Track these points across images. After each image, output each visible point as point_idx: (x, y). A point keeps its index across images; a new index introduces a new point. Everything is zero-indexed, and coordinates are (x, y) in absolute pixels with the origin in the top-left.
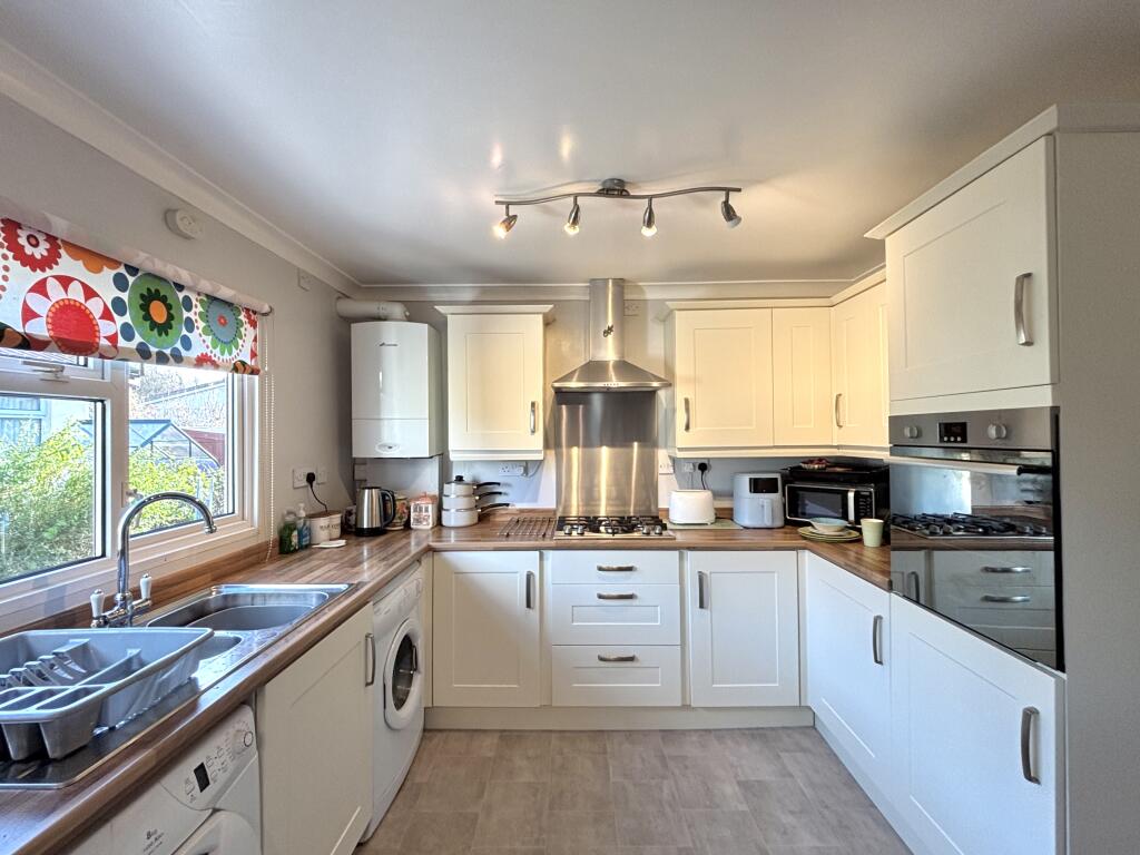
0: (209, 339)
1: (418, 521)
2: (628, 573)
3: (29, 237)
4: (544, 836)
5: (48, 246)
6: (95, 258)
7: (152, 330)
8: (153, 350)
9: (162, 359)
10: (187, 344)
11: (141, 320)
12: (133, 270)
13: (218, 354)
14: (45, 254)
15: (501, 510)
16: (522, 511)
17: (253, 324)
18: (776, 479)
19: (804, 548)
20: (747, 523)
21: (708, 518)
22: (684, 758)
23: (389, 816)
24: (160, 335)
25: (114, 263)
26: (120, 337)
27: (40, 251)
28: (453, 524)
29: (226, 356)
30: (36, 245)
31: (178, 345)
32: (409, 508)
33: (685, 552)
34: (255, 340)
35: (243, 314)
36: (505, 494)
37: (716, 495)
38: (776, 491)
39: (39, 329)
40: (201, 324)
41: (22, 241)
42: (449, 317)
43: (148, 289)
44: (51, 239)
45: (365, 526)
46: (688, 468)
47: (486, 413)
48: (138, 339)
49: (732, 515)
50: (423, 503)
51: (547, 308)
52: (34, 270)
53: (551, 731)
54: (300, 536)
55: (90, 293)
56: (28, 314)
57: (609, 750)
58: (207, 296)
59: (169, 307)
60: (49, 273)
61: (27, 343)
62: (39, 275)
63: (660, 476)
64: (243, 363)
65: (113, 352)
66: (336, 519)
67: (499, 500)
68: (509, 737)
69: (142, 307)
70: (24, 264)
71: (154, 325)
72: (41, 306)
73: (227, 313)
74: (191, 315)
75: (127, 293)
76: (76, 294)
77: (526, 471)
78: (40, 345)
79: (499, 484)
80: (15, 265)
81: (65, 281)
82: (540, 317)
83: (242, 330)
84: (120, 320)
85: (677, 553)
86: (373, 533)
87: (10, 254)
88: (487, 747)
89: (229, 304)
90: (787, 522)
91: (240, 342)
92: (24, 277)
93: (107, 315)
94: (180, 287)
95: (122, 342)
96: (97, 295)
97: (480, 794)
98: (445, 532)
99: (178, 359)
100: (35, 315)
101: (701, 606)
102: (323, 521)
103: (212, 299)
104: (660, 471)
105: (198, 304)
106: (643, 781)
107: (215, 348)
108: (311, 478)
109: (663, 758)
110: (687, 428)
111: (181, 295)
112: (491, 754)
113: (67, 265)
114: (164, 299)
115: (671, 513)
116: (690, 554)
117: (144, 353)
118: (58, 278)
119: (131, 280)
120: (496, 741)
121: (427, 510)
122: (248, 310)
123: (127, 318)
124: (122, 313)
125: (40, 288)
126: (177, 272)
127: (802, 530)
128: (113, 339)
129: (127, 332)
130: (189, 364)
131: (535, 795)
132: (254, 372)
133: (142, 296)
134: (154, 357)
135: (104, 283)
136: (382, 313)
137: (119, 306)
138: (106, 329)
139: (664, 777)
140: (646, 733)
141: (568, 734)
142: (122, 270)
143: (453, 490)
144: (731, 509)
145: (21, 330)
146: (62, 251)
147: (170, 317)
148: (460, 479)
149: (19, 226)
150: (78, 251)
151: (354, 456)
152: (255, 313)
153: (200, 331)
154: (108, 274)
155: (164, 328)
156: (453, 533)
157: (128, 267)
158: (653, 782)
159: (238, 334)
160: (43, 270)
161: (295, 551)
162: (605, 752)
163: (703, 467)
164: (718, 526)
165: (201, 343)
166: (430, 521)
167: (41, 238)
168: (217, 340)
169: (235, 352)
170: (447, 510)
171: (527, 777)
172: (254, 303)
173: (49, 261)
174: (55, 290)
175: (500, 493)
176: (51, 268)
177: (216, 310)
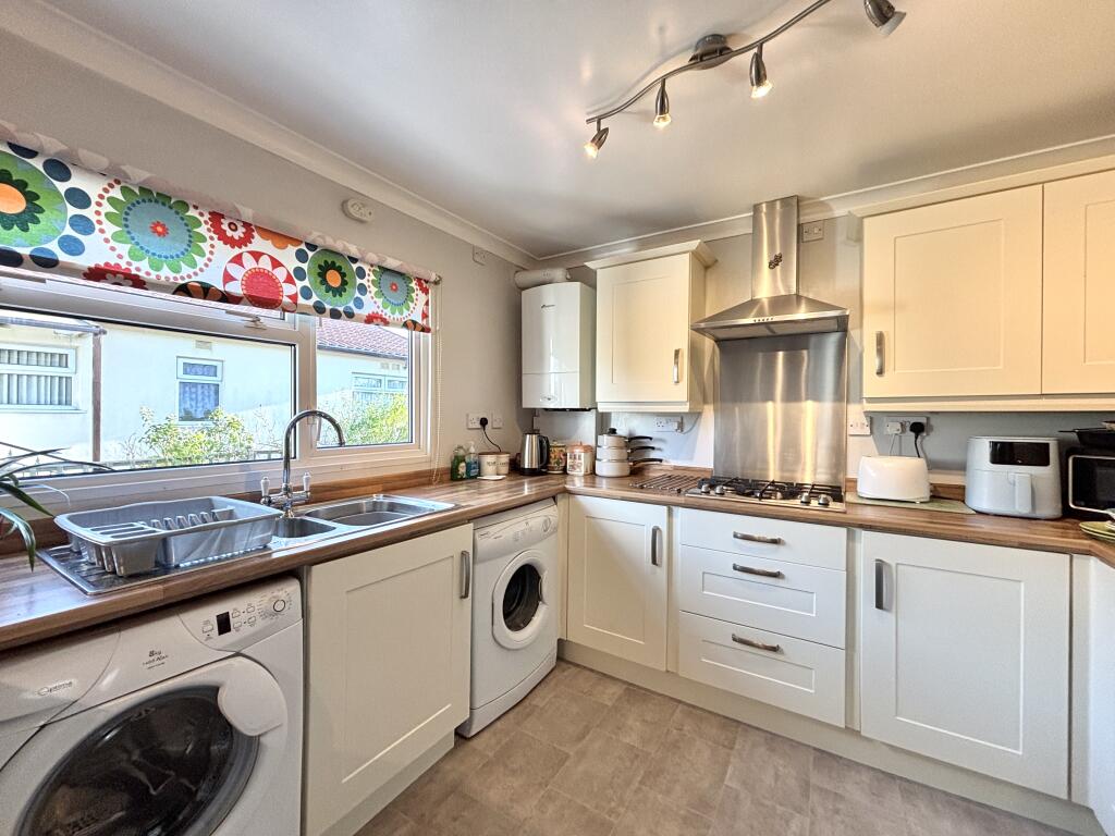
0: (380, 301)
1: (572, 466)
2: (774, 546)
3: (230, 224)
4: (622, 810)
5: (244, 230)
6: (281, 238)
7: (327, 292)
8: (328, 307)
9: (335, 314)
10: (359, 303)
11: (318, 284)
12: (312, 247)
13: (389, 314)
14: (242, 236)
15: (655, 466)
16: (676, 468)
17: (426, 291)
18: (1047, 445)
19: (1088, 553)
20: (984, 506)
21: (920, 493)
22: (838, 797)
23: (498, 724)
24: (335, 296)
25: (297, 242)
26: (299, 295)
27: (239, 233)
28: (605, 473)
29: (397, 315)
30: (236, 230)
31: (351, 305)
32: (565, 455)
33: (858, 530)
34: (427, 303)
35: (414, 282)
36: (659, 449)
37: (933, 466)
38: (1045, 462)
39: (235, 288)
40: (374, 289)
41: (225, 227)
42: (599, 272)
43: (326, 262)
44: (246, 225)
45: (526, 467)
46: (893, 428)
47: (630, 360)
48: (315, 298)
49: (964, 495)
50: (578, 451)
51: (694, 244)
52: (233, 247)
53: (680, 702)
54: (468, 467)
55: (276, 264)
56: (228, 278)
57: (737, 747)
58: (380, 267)
59: (343, 275)
60: (244, 249)
61: (226, 298)
62: (237, 251)
63: (850, 439)
64: (414, 323)
65: (294, 307)
66: (505, 458)
67: (653, 455)
68: (635, 693)
69: (319, 274)
70: (226, 243)
71: (329, 289)
72: (238, 272)
73: (399, 281)
74: (364, 281)
75: (307, 264)
76: (265, 263)
77: (681, 427)
78: (235, 300)
79: (651, 439)
80: (219, 244)
81: (257, 255)
82: (687, 257)
83: (414, 295)
84: (300, 284)
85: (843, 531)
86: (532, 473)
87: (215, 236)
88: (609, 694)
89: (401, 274)
90: (1067, 514)
91: (411, 305)
92: (225, 253)
93: (289, 280)
94: (354, 260)
95: (301, 300)
96: (282, 265)
97: (581, 738)
98: (597, 480)
99: (350, 315)
100: (233, 279)
101: (879, 605)
102: (489, 459)
103: (384, 270)
104: (851, 431)
105: (371, 274)
106: (767, 802)
107: (386, 308)
108: (484, 422)
109: (806, 787)
110: (880, 372)
111: (355, 266)
112: (610, 704)
113: (259, 243)
114: (339, 269)
115: (859, 484)
116: (864, 535)
117: (319, 309)
118: (251, 253)
119: (310, 254)
120: (622, 692)
121: (580, 459)
122: (419, 280)
123: (306, 283)
124: (302, 278)
125: (238, 260)
126: (345, 246)
127: (1087, 526)
128: (294, 298)
129: (306, 293)
130: (359, 321)
131: (632, 762)
132: (425, 330)
133: (320, 267)
134: (328, 312)
135: (289, 257)
136: (547, 278)
137: (300, 273)
138: (288, 290)
139: (799, 810)
140: (796, 745)
141: (699, 712)
142: (303, 247)
143: (605, 440)
144: (963, 488)
145: (221, 289)
146: (255, 234)
147: (344, 283)
148: (613, 431)
149: (223, 216)
150: (267, 233)
151: (524, 406)
152: (427, 282)
153: (373, 294)
154: (292, 250)
155: (339, 291)
156: (604, 481)
157: (307, 245)
158: (780, 809)
159: (408, 298)
160: (240, 247)
161: (462, 479)
162: (732, 748)
163: (918, 429)
164: (934, 507)
165: (372, 303)
166: (583, 468)
167: (239, 225)
168: (387, 302)
169: (406, 312)
170: (600, 460)
171: (631, 739)
172: (423, 274)
173: (247, 239)
174: (249, 262)
175: (653, 448)
176: (246, 246)
177: (387, 279)
